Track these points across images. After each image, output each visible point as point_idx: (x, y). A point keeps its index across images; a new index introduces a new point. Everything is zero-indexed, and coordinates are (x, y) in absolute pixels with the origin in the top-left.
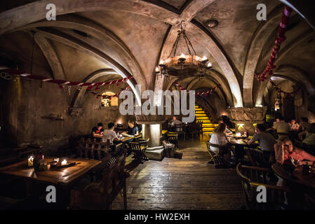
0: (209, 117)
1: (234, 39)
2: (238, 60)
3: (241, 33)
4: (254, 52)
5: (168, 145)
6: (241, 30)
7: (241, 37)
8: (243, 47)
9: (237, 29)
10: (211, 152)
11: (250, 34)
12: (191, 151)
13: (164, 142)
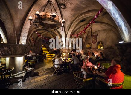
0: (49, 51)
1: (68, 18)
2: (67, 27)
3: (71, 17)
4: (73, 26)
5: (29, 69)
6: (72, 15)
7: (71, 18)
8: (70, 23)
9: (71, 14)
10: (55, 68)
11: (74, 18)
12: (43, 69)
13: (26, 68)
